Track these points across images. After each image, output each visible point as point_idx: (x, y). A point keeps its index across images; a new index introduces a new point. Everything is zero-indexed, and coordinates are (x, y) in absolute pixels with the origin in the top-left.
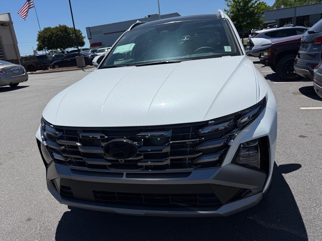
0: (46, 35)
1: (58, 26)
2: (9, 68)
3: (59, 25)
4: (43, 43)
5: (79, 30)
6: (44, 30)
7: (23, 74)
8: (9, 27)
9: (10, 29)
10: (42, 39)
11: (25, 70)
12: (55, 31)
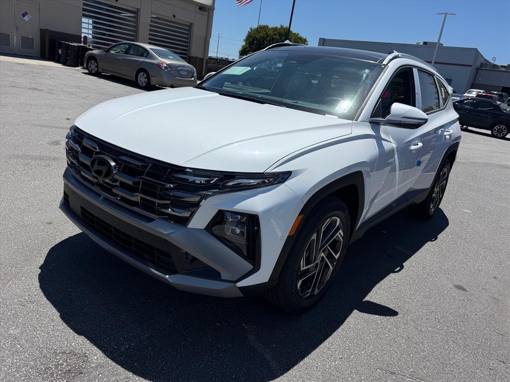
0: (258, 36)
1: (279, 27)
2: (177, 65)
3: (281, 26)
4: (250, 45)
5: (306, 39)
6: (257, 28)
7: (191, 78)
8: (209, 13)
9: (208, 16)
10: (251, 40)
11: (195, 75)
12: (271, 32)
